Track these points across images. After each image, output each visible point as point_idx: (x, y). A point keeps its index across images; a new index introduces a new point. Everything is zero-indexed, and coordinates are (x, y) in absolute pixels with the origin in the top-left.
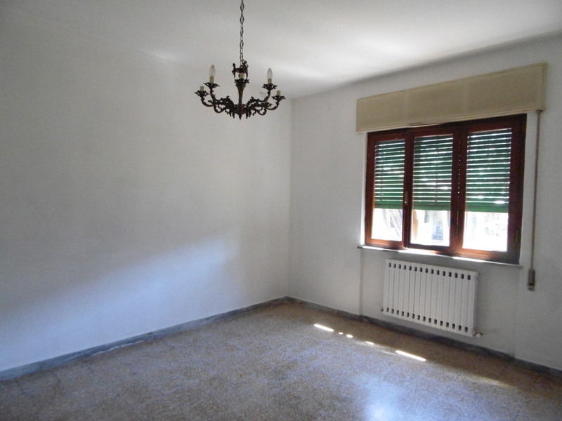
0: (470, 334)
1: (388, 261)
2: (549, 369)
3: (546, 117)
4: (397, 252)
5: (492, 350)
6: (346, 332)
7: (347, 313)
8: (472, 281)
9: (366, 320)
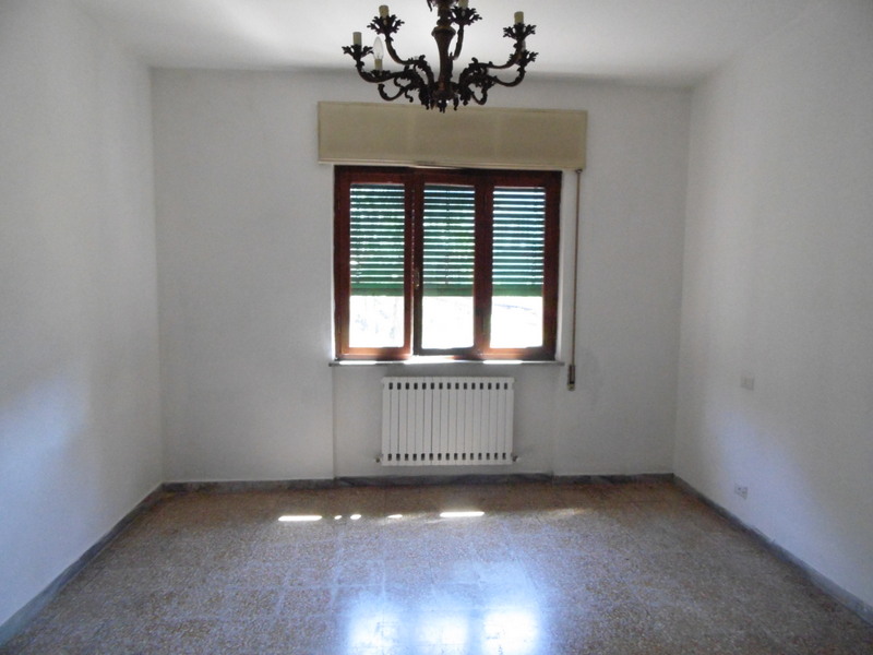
0: (509, 460)
1: (387, 381)
2: (589, 477)
3: (586, 179)
4: (402, 364)
5: (530, 475)
6: (346, 513)
7: (309, 482)
8: (510, 391)
9: (343, 483)
